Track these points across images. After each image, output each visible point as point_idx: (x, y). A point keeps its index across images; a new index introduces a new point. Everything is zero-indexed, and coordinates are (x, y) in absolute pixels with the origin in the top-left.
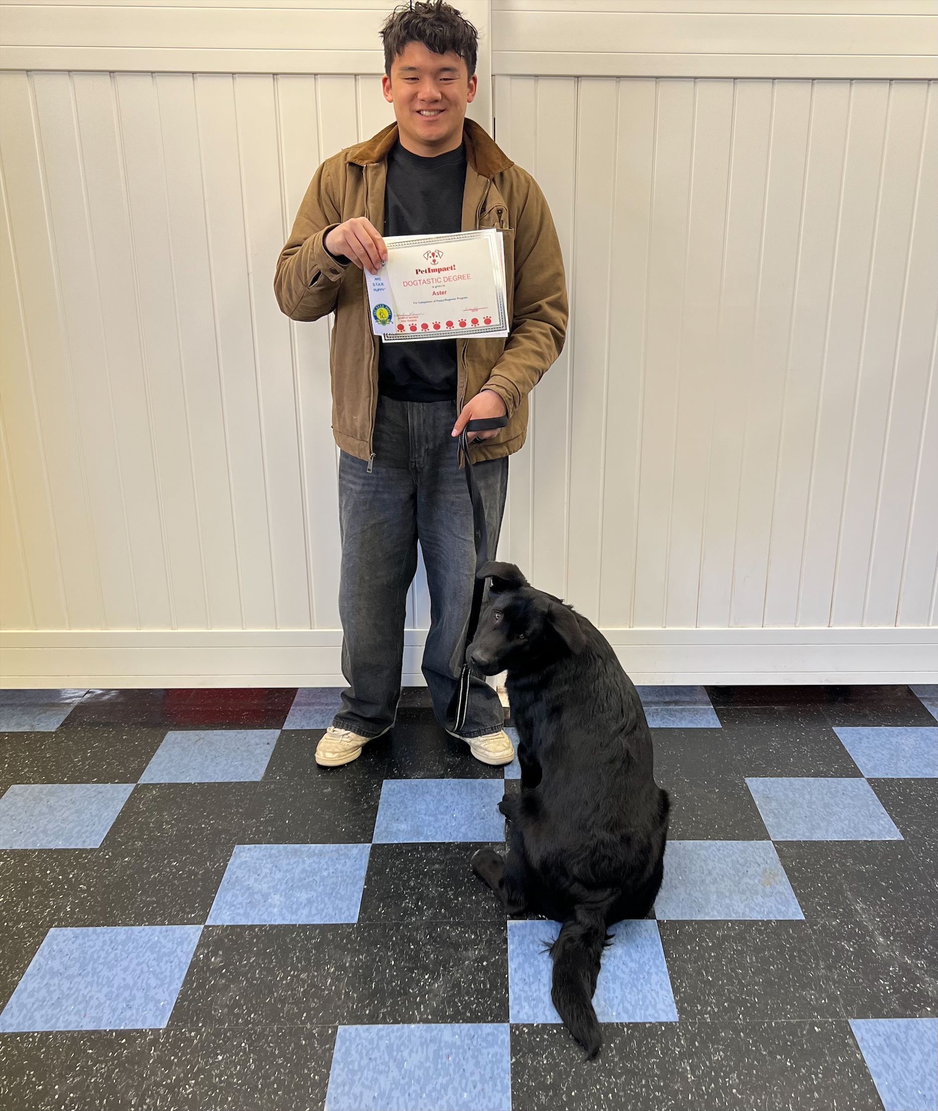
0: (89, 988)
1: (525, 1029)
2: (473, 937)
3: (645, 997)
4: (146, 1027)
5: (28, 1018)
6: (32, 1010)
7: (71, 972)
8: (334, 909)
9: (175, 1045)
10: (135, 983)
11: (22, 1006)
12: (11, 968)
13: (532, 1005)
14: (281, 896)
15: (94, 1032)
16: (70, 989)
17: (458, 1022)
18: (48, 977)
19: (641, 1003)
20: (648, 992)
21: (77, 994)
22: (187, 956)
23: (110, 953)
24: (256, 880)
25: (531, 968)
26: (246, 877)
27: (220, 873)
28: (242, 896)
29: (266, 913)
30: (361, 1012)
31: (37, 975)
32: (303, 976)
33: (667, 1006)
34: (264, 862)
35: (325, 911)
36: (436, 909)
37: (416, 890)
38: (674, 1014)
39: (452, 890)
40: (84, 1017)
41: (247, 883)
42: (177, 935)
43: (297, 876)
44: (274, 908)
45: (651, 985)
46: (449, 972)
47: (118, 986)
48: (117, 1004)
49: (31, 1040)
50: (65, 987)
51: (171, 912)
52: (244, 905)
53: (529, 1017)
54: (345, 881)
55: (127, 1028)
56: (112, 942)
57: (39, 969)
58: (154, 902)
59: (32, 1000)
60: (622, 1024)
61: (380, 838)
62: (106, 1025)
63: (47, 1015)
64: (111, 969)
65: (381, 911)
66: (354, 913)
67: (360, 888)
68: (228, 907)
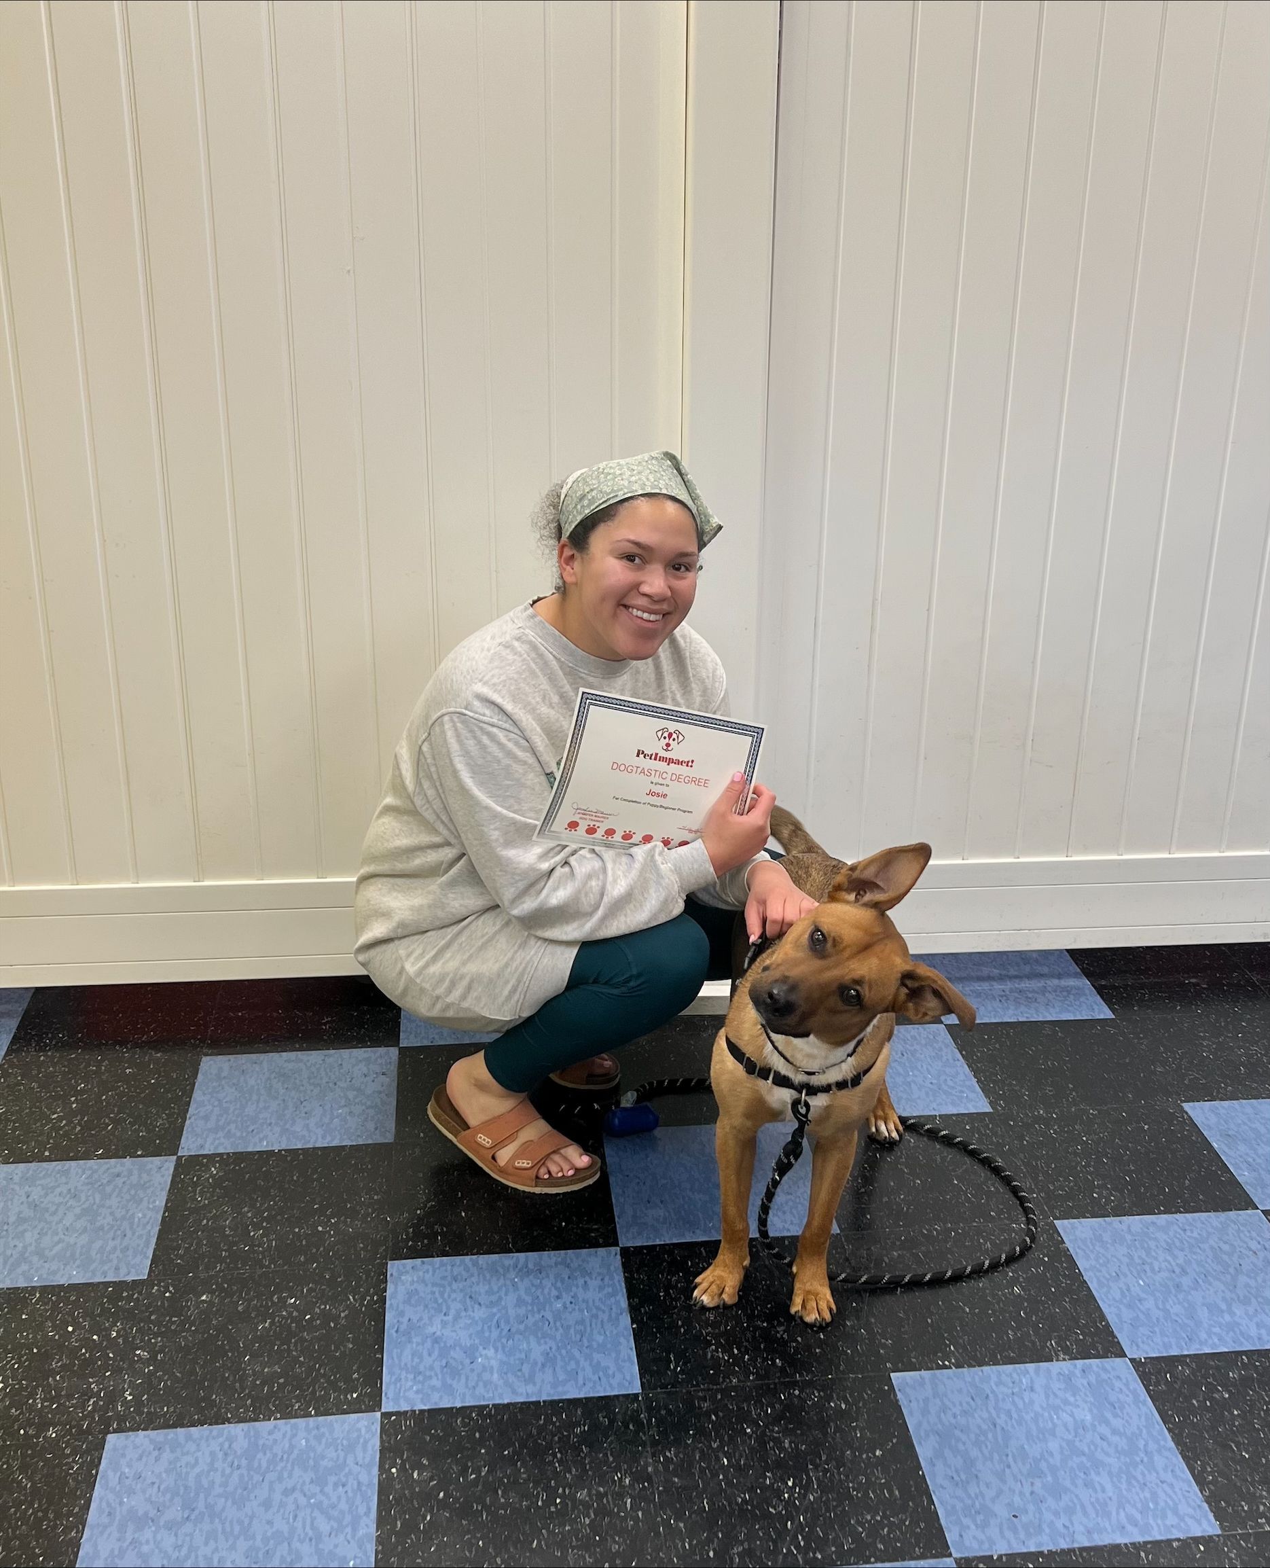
0: (212, 1544)
2: (843, 1406)
3: (1154, 1496)
7: (169, 1515)
8: (595, 1370)
13: (979, 1522)
14: (496, 1350)
16: (178, 1547)
18: (131, 1527)
19: (1151, 1506)
20: (1157, 1485)
22: (369, 1472)
23: (231, 1474)
24: (444, 1324)
25: (955, 1457)
26: (426, 1320)
27: (378, 1312)
28: (430, 1355)
29: (481, 1384)
30: (700, 1554)
31: (109, 1525)
32: (582, 1495)
33: (1194, 1509)
34: (448, 1289)
35: (581, 1374)
36: (766, 1359)
37: (722, 1327)
38: (1209, 1521)
41: (430, 1330)
42: (338, 1433)
43: (512, 1314)
44: (492, 1373)
45: (1158, 1473)
46: (826, 1471)
47: (264, 1536)
51: (314, 1392)
52: (439, 1371)
54: (596, 1316)
56: (226, 1454)
57: (110, 1514)
58: (279, 1375)
60: (1134, 1545)
61: (630, 1235)
64: (239, 1504)
65: (676, 1368)
66: (632, 1375)
67: (625, 1328)
68: (411, 1376)
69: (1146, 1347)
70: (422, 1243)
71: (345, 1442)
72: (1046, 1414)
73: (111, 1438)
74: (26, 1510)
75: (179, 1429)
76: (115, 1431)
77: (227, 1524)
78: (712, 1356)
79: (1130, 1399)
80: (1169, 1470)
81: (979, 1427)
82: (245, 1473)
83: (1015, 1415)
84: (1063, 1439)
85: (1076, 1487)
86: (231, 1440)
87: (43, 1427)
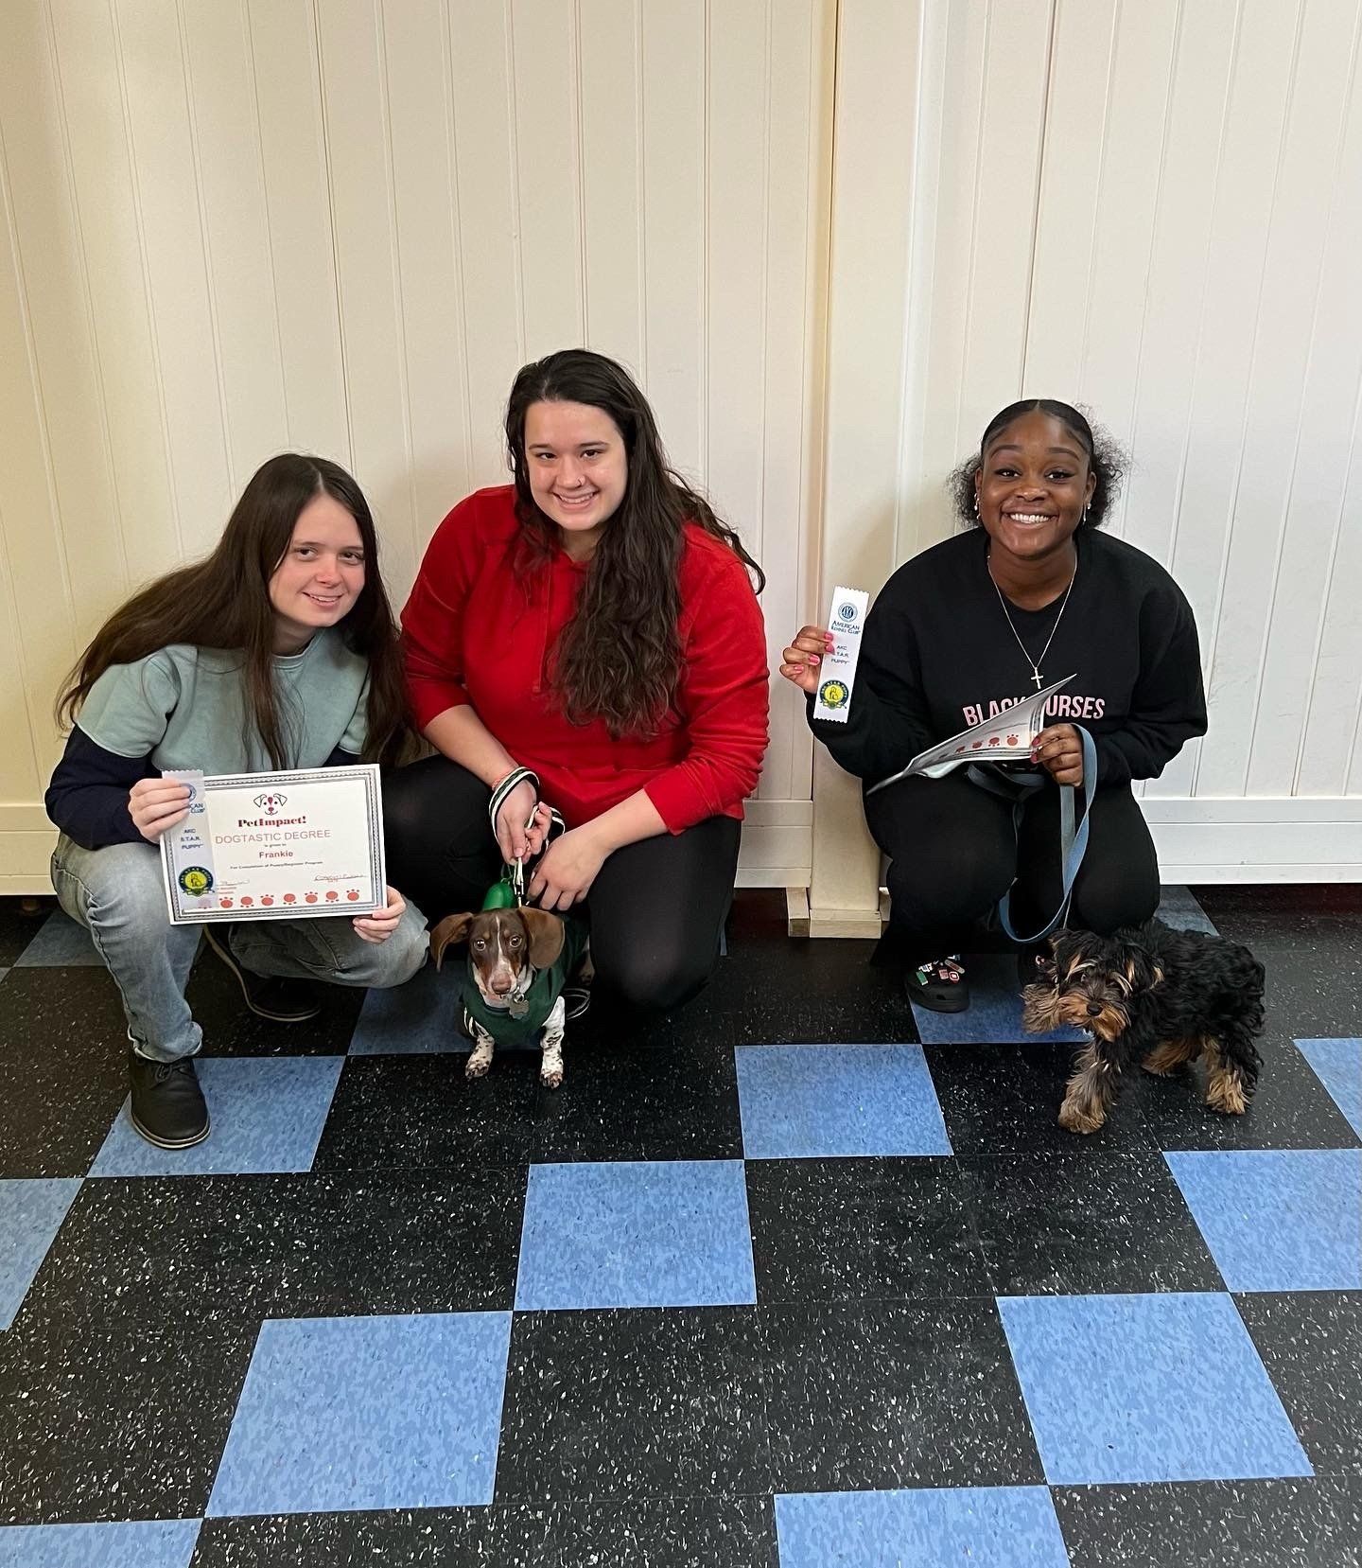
0: (350, 1432)
1: (1075, 1495)
2: (949, 1328)
3: (1250, 1433)
4: (459, 1502)
5: (260, 1489)
6: (265, 1474)
7: (313, 1400)
8: (715, 1280)
9: (514, 1537)
10: (424, 1420)
11: (246, 1467)
12: (214, 1396)
13: (1075, 1451)
14: (623, 1256)
15: (372, 1514)
16: (318, 1433)
17: (965, 1485)
19: (1246, 1442)
20: (1252, 1422)
21: (332, 1442)
22: (499, 1371)
23: (372, 1364)
24: (577, 1227)
25: (1055, 1384)
26: (561, 1223)
27: (517, 1214)
28: (561, 1257)
29: (608, 1288)
30: (804, 1468)
31: (258, 1408)
32: (695, 1403)
33: (1289, 1449)
34: (583, 1193)
35: (701, 1282)
36: (877, 1277)
37: (837, 1244)
38: (1303, 1462)
39: (892, 1243)
40: (354, 1484)
41: (563, 1233)
42: (473, 1330)
43: (641, 1221)
44: (618, 1278)
45: (1253, 1410)
46: (928, 1391)
47: (397, 1426)
48: (404, 1459)
49: (274, 1530)
50: (309, 1431)
51: (453, 1288)
52: (568, 1271)
53: (1076, 1472)
54: (718, 1227)
55: (427, 1506)
56: (368, 1345)
57: (259, 1396)
58: (422, 1270)
59: (261, 1455)
60: (1226, 1481)
61: (754, 1149)
62: (392, 1500)
63: (292, 1484)
64: (377, 1393)
65: (791, 1281)
66: (748, 1286)
67: (745, 1240)
68: (543, 1278)
69: (1247, 1283)
70: (562, 1147)
71: (478, 1338)
72: (1146, 1346)
73: (266, 1323)
74: (186, 1388)
75: (328, 1318)
76: (270, 1317)
77: (365, 1412)
78: (826, 1271)
79: (1229, 1334)
80: (1266, 1407)
81: (1080, 1356)
82: (383, 1362)
83: (1115, 1346)
84: (1161, 1371)
85: (1172, 1420)
86: (374, 1330)
87: (206, 1310)
